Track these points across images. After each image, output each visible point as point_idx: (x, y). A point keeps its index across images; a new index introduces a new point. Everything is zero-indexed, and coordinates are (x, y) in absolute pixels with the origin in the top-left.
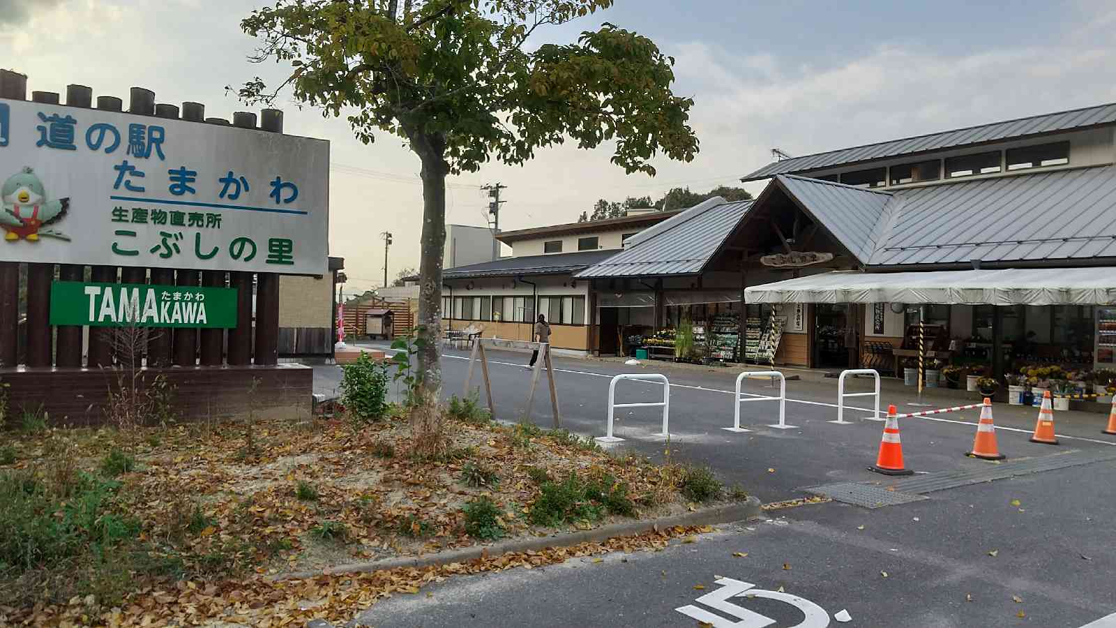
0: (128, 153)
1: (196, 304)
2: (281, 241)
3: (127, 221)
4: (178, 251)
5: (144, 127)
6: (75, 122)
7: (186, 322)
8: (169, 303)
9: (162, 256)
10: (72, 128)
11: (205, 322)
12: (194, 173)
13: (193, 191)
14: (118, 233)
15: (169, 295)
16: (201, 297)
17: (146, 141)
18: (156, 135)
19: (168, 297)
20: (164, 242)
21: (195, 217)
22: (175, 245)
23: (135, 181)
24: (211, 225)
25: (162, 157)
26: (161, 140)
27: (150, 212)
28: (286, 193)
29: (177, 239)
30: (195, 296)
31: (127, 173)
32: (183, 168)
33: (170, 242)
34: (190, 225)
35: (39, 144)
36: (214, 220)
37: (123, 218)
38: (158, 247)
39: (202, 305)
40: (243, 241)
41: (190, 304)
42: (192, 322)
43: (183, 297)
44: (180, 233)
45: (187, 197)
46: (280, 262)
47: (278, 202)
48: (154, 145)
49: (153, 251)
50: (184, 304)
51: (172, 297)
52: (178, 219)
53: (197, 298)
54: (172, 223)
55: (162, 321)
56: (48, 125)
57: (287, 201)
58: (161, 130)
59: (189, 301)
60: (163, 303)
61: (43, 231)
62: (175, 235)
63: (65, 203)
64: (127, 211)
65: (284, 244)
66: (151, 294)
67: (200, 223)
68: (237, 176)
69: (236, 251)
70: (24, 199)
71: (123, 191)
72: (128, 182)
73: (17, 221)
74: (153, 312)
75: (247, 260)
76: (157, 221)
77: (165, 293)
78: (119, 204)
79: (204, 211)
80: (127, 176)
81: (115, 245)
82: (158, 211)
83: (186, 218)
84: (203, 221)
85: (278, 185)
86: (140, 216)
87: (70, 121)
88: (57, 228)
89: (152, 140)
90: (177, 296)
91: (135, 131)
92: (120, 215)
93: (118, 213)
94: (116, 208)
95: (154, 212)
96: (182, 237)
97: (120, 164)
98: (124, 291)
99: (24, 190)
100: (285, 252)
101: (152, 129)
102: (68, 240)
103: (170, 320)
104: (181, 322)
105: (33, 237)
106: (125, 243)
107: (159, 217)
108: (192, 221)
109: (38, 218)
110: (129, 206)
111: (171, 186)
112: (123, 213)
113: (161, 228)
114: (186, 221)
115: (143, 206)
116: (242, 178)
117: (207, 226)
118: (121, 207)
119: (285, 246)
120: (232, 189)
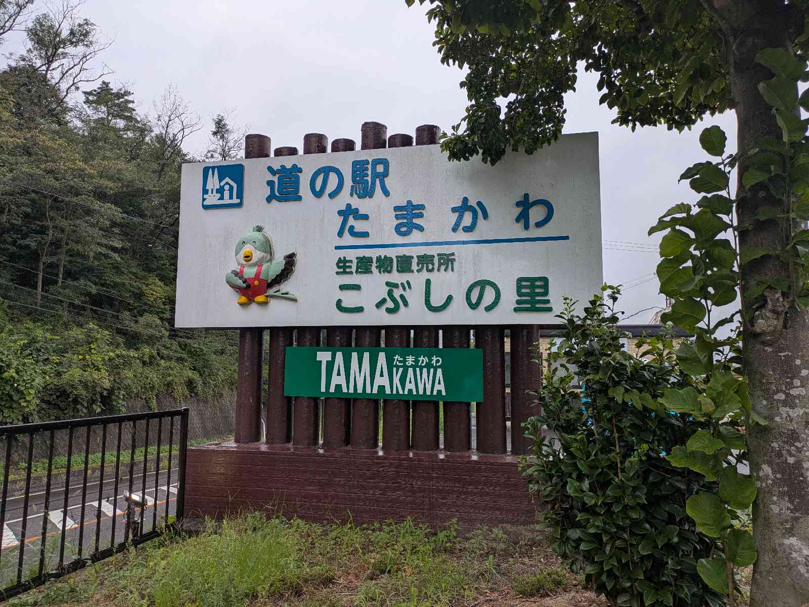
0: (352, 195)
1: (432, 370)
2: (532, 280)
3: (351, 273)
4: (406, 304)
5: (367, 162)
6: (300, 170)
7: (421, 392)
8: (401, 370)
9: (389, 311)
10: (298, 178)
11: (444, 393)
12: (422, 207)
13: (421, 229)
14: (343, 287)
15: (402, 359)
16: (438, 361)
17: (369, 179)
18: (380, 169)
19: (400, 362)
20: (390, 294)
21: (425, 260)
22: (402, 296)
23: (360, 226)
24: (443, 268)
25: (386, 193)
26: (386, 174)
27: (374, 260)
28: (536, 213)
29: (404, 289)
30: (431, 360)
31: (351, 217)
32: (409, 202)
33: (397, 293)
34: (418, 271)
35: (269, 200)
36: (447, 261)
37: (348, 270)
38: (383, 301)
39: (439, 371)
40: (483, 284)
41: (425, 370)
42: (428, 393)
43: (417, 361)
44: (408, 282)
45: (416, 237)
46: (533, 310)
47: (527, 227)
48: (378, 181)
49: (379, 305)
50: (418, 369)
51: (405, 361)
52: (405, 264)
53: (434, 362)
54: (398, 271)
55: (395, 392)
56: (275, 179)
57: (539, 225)
58: (385, 162)
59: (424, 367)
60: (395, 369)
61: (271, 292)
62: (402, 284)
63: (290, 260)
64: (351, 261)
65: (537, 283)
66: (382, 358)
67: (430, 267)
68: (473, 202)
69: (474, 299)
70: (248, 257)
71: (348, 240)
72: (352, 227)
73: (240, 282)
74: (384, 381)
75: (489, 309)
76: (382, 269)
77: (397, 357)
78: (342, 254)
79: (433, 251)
80: (351, 221)
81: (339, 302)
82: (383, 257)
83: (415, 261)
84: (433, 264)
85: (525, 204)
86: (364, 265)
87: (296, 169)
88: (285, 287)
89: (376, 175)
90: (410, 360)
91: (359, 168)
92: (345, 267)
93: (342, 265)
94: (340, 258)
95: (379, 259)
96: (410, 287)
97: (344, 208)
98: (355, 355)
99: (248, 248)
100: (539, 294)
101: (376, 162)
102: (295, 300)
103: (403, 389)
104: (415, 393)
105: (260, 298)
106: (350, 299)
107: (385, 265)
108: (420, 266)
109: (262, 277)
110: (352, 255)
111: (397, 225)
112: (347, 264)
113: (387, 277)
114: (415, 267)
115: (367, 253)
116: (479, 204)
117: (438, 270)
118: (345, 258)
119: (539, 287)
120: (467, 219)
